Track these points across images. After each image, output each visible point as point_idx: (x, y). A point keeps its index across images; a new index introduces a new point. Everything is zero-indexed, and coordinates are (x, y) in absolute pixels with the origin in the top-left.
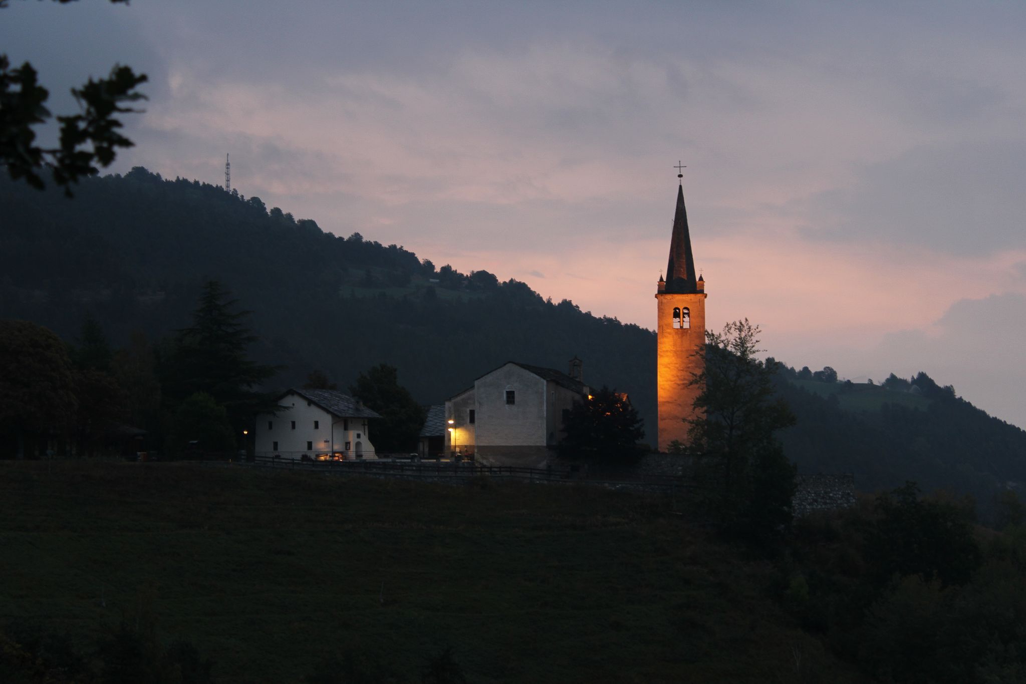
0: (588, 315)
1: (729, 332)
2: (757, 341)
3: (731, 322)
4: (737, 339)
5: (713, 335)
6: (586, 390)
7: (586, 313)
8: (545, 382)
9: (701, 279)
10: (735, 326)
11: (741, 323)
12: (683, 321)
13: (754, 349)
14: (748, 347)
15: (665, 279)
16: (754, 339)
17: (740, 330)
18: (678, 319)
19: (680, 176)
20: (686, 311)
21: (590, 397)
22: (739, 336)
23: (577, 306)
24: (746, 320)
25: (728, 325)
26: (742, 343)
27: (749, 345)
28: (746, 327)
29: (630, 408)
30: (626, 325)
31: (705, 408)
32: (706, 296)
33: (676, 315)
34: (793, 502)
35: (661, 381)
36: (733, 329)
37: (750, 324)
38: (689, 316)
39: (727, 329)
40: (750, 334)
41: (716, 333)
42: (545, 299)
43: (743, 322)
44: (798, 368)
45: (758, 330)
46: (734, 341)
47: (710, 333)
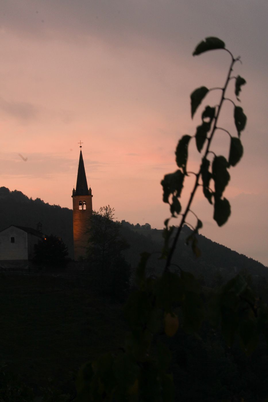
0: (48, 204)
1: (102, 211)
2: (113, 214)
3: (102, 207)
4: (105, 214)
5: (95, 212)
6: (44, 236)
7: (47, 204)
8: (27, 233)
9: (90, 189)
10: (104, 208)
11: (107, 207)
12: (83, 207)
13: (112, 217)
14: (110, 217)
15: (75, 190)
16: (112, 213)
17: (106, 210)
18: (81, 206)
19: (81, 147)
20: (84, 202)
21: (45, 239)
22: (106, 212)
23: (43, 201)
24: (109, 206)
25: (101, 208)
26: (108, 215)
27: (110, 216)
28: (109, 209)
29: (62, 243)
30: (63, 208)
31: (93, 242)
32: (92, 196)
33: (80, 204)
34: (130, 280)
35: (75, 232)
36: (103, 210)
37: (110, 207)
38: (86, 205)
39: (101, 209)
40: (110, 211)
41: (96, 211)
42: (29, 198)
43: (108, 207)
44: (135, 224)
45: (113, 210)
46: (104, 214)
47: (94, 211)
